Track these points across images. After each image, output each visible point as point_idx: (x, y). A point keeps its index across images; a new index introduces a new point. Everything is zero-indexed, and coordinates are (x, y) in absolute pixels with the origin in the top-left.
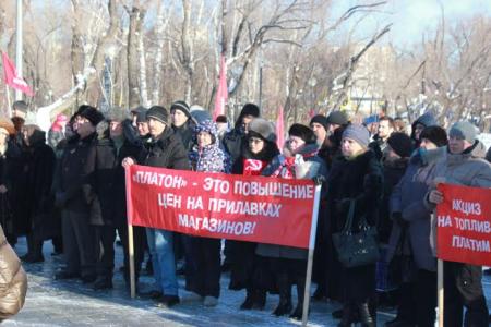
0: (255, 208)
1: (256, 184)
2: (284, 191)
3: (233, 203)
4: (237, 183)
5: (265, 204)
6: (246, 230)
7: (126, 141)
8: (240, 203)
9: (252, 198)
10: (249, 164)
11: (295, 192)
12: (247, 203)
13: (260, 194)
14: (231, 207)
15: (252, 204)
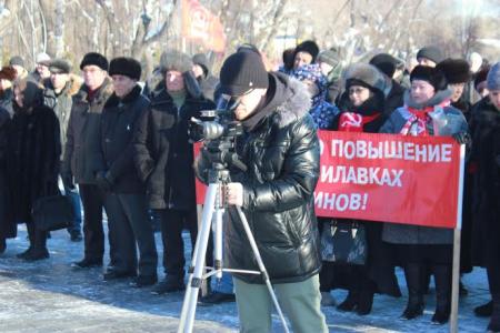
1: (363, 143)
2: (407, 151)
3: (331, 169)
4: (334, 142)
5: (378, 169)
6: (354, 204)
7: (189, 96)
8: (339, 168)
9: (358, 162)
10: (346, 119)
11: (424, 152)
12: (352, 169)
13: (370, 157)
15: (360, 169)
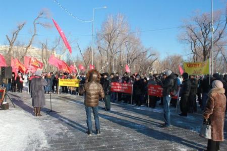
0: (124, 88)
6: (123, 91)
14: (120, 87)
